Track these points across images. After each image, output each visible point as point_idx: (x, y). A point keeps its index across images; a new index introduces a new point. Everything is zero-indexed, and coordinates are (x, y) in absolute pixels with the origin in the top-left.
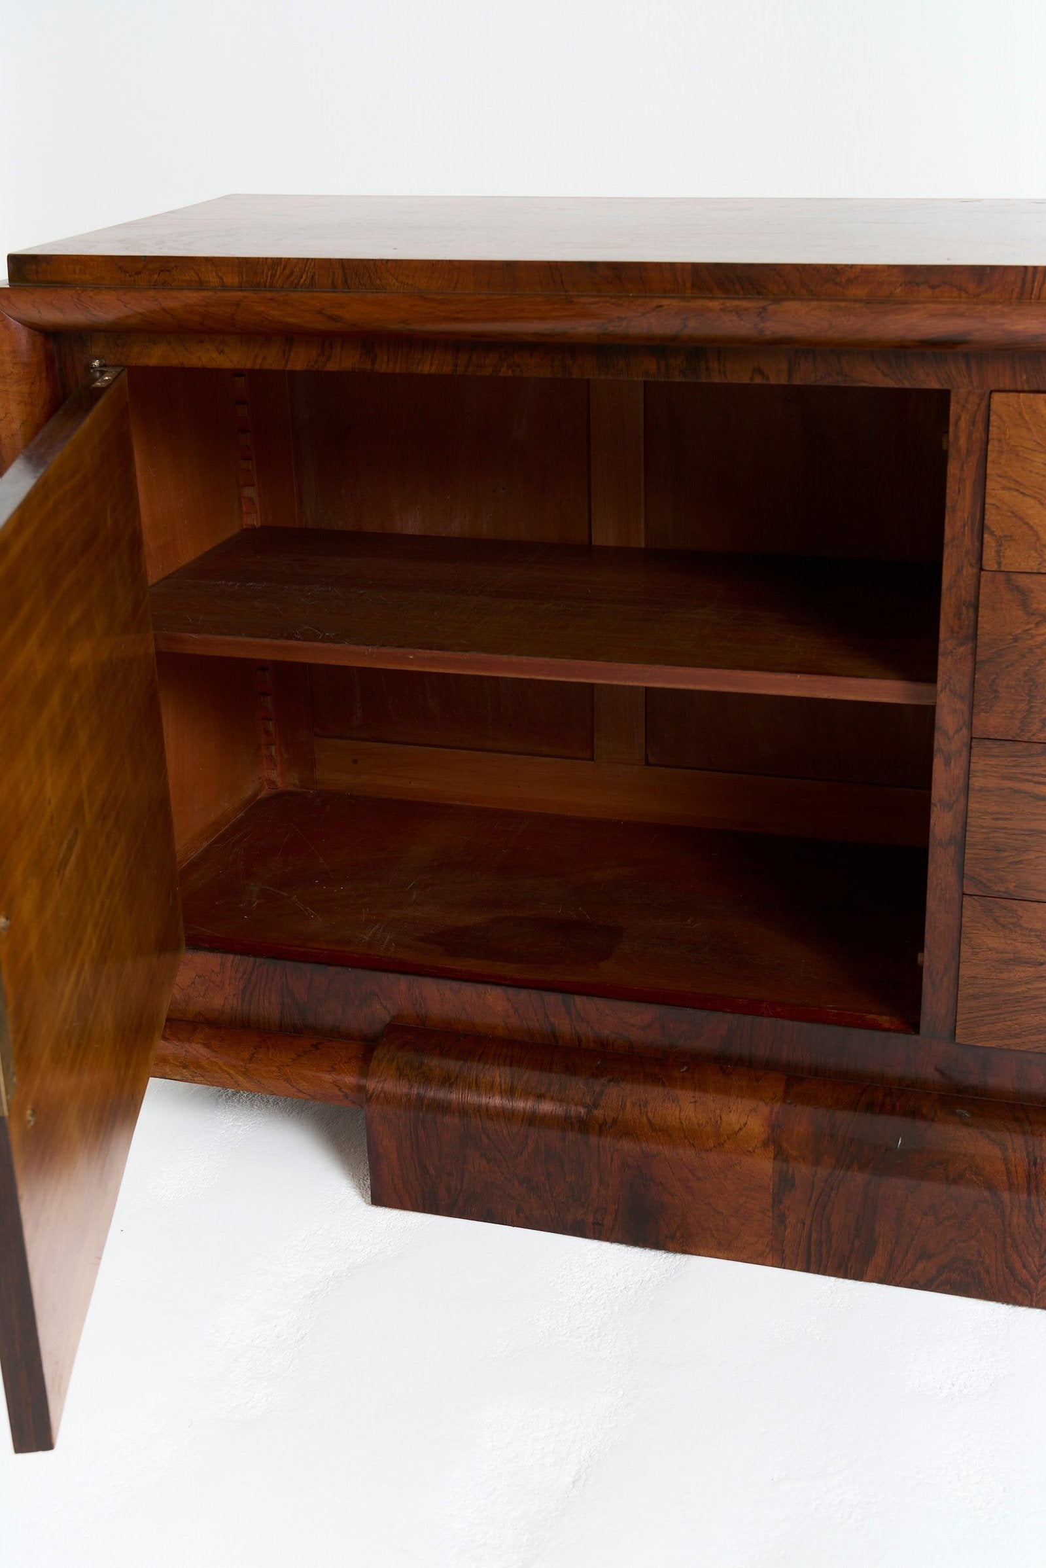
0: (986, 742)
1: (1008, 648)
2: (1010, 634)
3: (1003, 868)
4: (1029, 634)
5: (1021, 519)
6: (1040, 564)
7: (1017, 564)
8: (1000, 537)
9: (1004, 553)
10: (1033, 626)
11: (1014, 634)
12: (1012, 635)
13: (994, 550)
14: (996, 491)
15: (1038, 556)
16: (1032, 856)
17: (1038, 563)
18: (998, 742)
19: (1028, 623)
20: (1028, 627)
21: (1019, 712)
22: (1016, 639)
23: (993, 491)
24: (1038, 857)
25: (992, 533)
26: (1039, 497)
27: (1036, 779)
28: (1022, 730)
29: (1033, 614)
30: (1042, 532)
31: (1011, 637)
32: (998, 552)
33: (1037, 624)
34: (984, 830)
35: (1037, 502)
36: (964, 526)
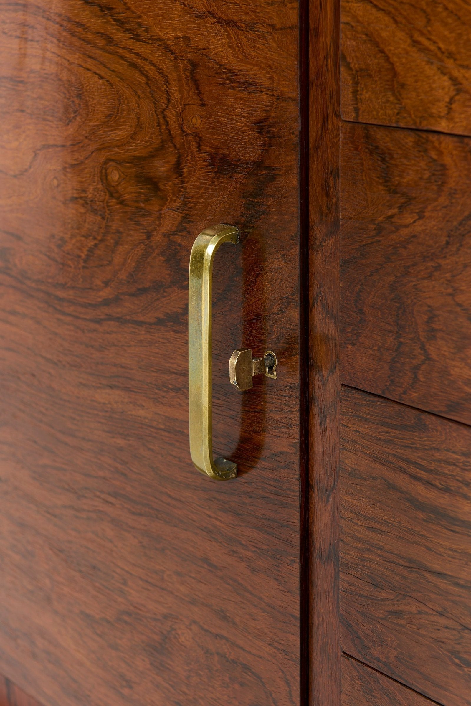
0: (355, 391)
1: (372, 243)
2: (372, 221)
3: (381, 618)
4: (392, 223)
5: (377, 44)
6: (398, 114)
7: (375, 113)
8: (357, 71)
9: (361, 94)
10: (396, 210)
11: (376, 222)
12: (374, 224)
13: (351, 90)
14: (350, 4)
15: (396, 101)
16: (413, 608)
17: (396, 111)
18: (369, 398)
19: (390, 207)
20: (390, 212)
21: (387, 349)
22: (379, 230)
23: (347, 4)
24: (420, 613)
25: (348, 66)
26: (393, 11)
27: (412, 469)
28: (392, 381)
29: (395, 192)
30: (398, 64)
31: (374, 227)
32: (355, 92)
33: (400, 207)
34: (357, 544)
35: (391, 20)
36: (326, 58)
